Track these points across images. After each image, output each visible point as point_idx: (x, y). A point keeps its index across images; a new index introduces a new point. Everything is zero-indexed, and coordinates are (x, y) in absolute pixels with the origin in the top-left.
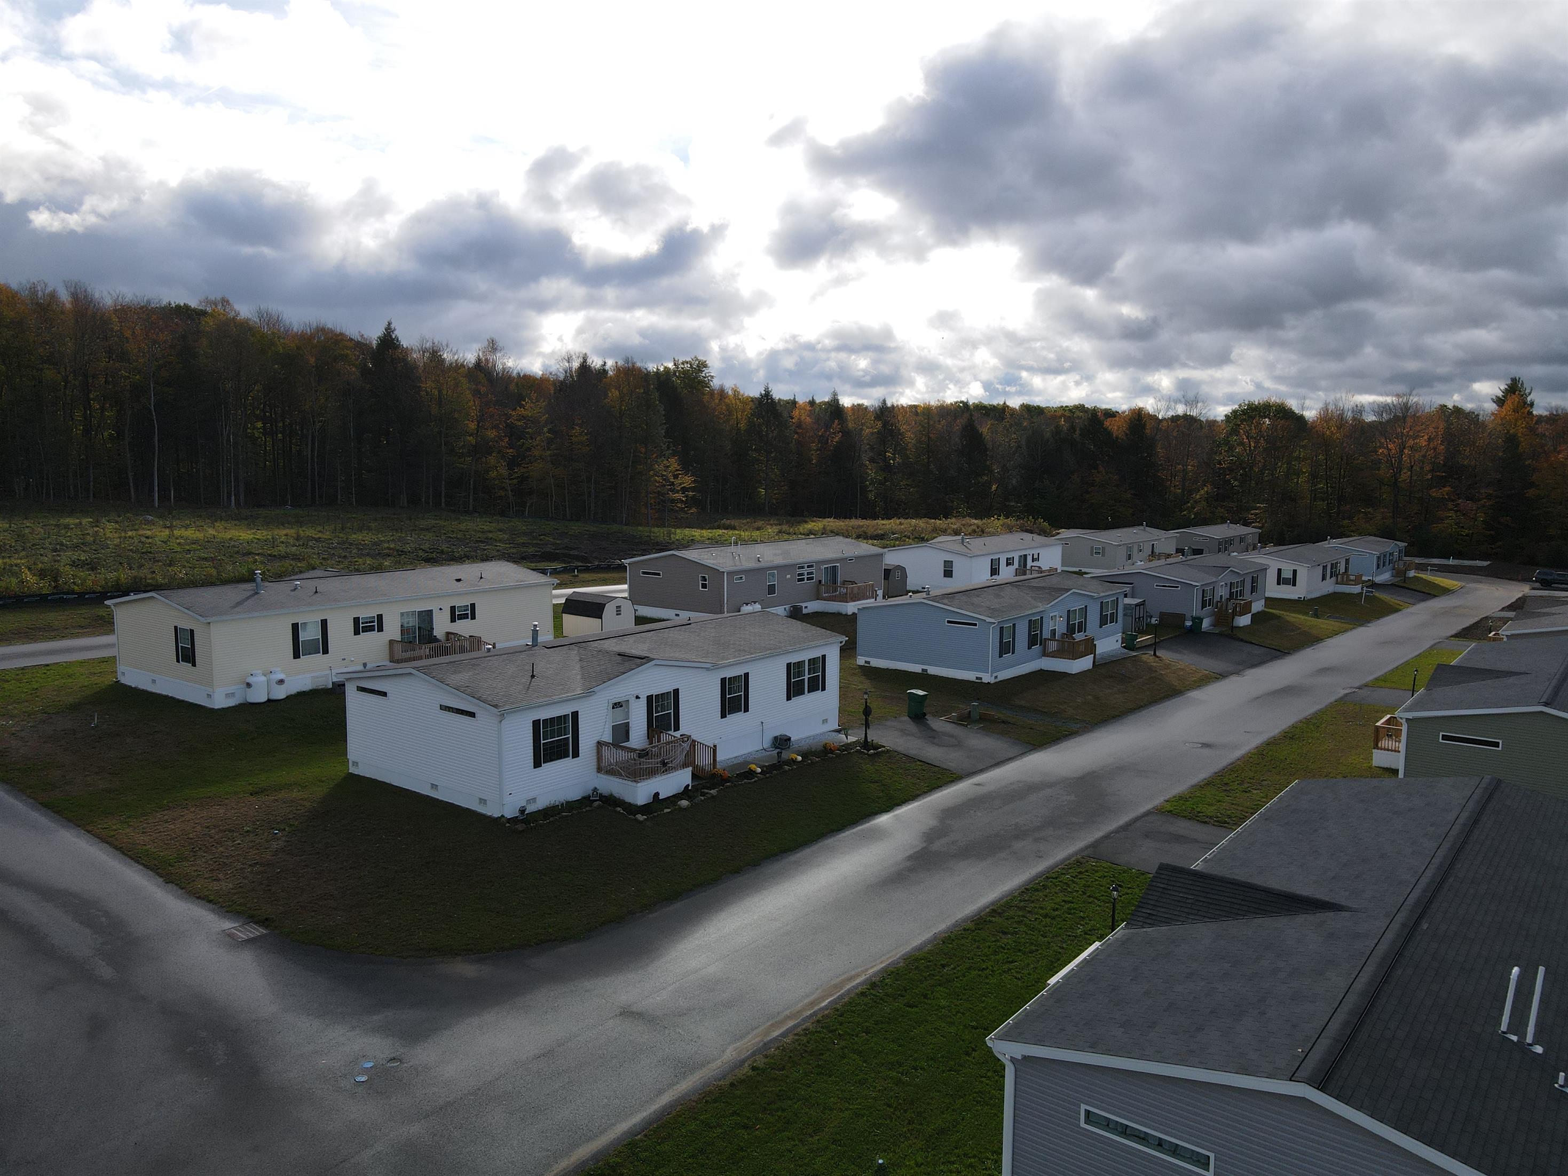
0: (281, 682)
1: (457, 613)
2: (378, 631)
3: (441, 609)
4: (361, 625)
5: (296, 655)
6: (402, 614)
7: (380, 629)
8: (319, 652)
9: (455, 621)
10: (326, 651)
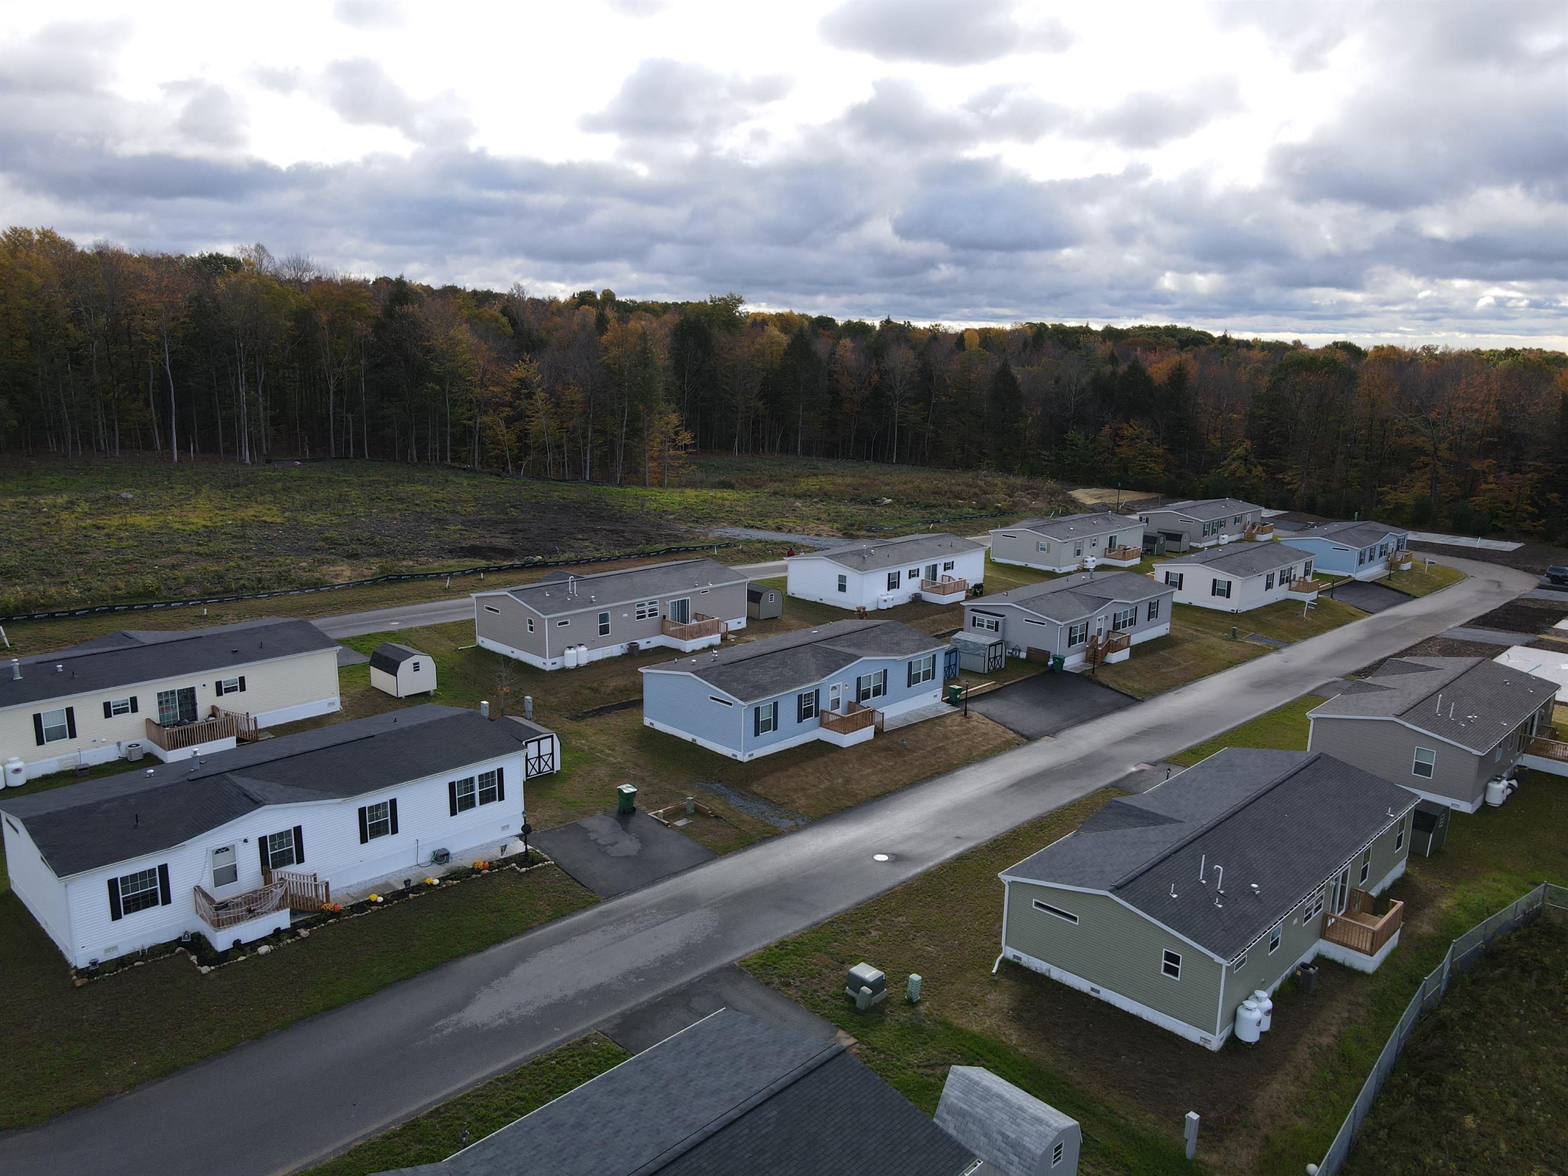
0: (17, 771)
1: (223, 688)
2: (132, 712)
3: (204, 685)
4: (112, 709)
5: (40, 741)
6: (159, 695)
7: (135, 709)
8: (66, 737)
9: (222, 695)
10: (73, 735)
